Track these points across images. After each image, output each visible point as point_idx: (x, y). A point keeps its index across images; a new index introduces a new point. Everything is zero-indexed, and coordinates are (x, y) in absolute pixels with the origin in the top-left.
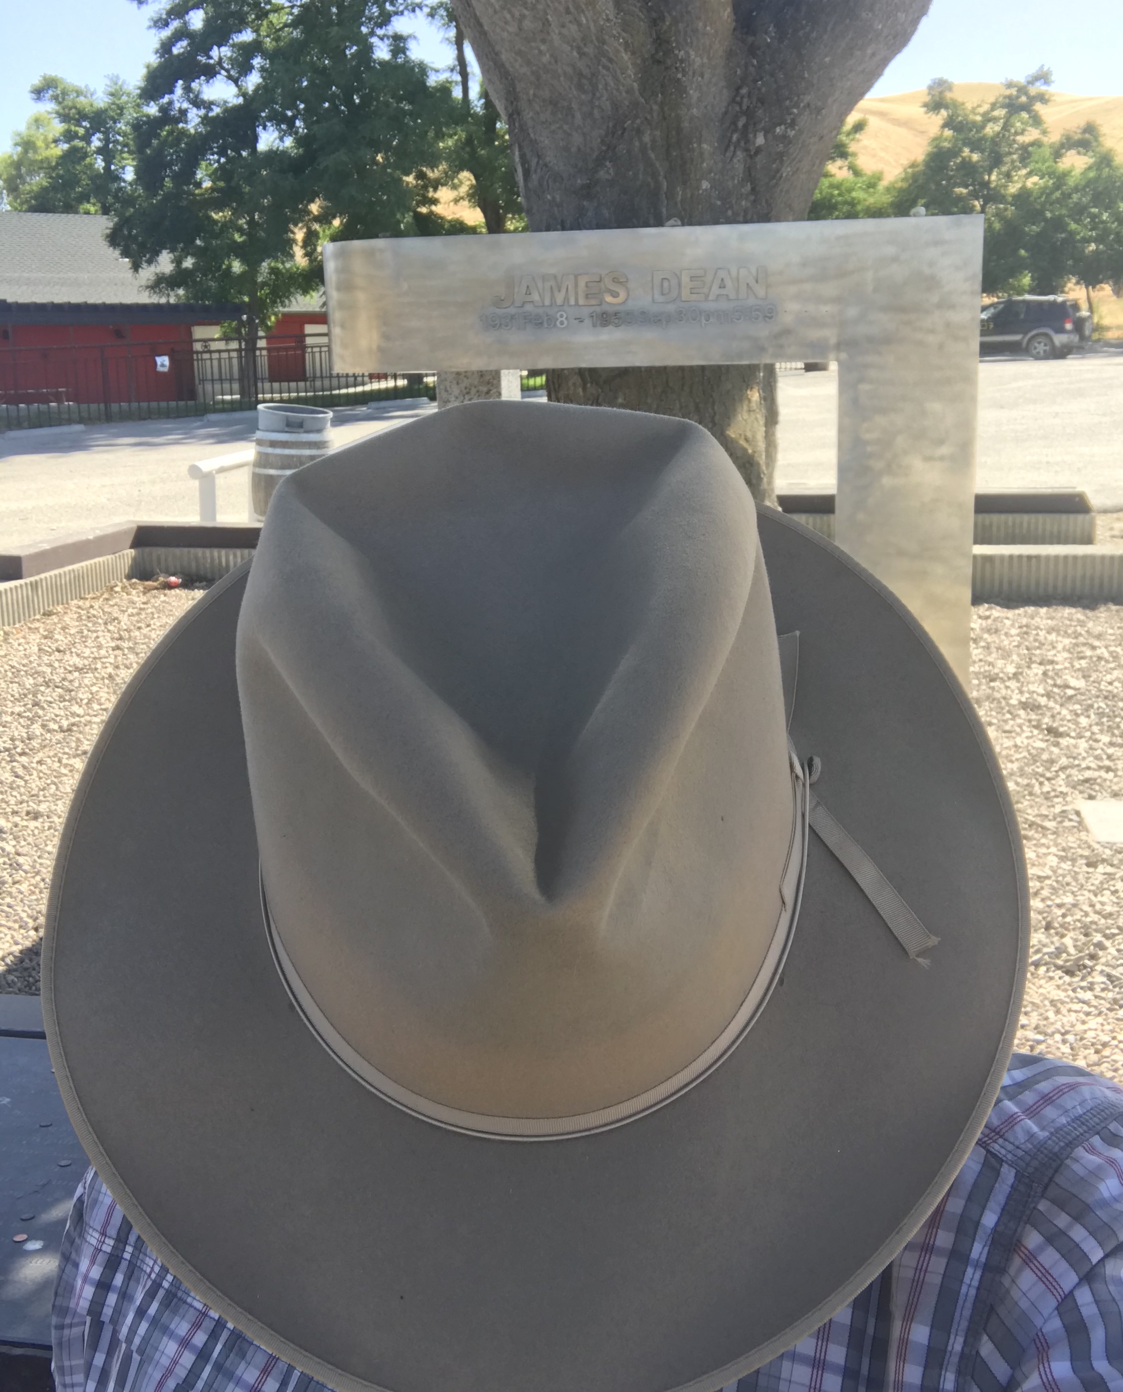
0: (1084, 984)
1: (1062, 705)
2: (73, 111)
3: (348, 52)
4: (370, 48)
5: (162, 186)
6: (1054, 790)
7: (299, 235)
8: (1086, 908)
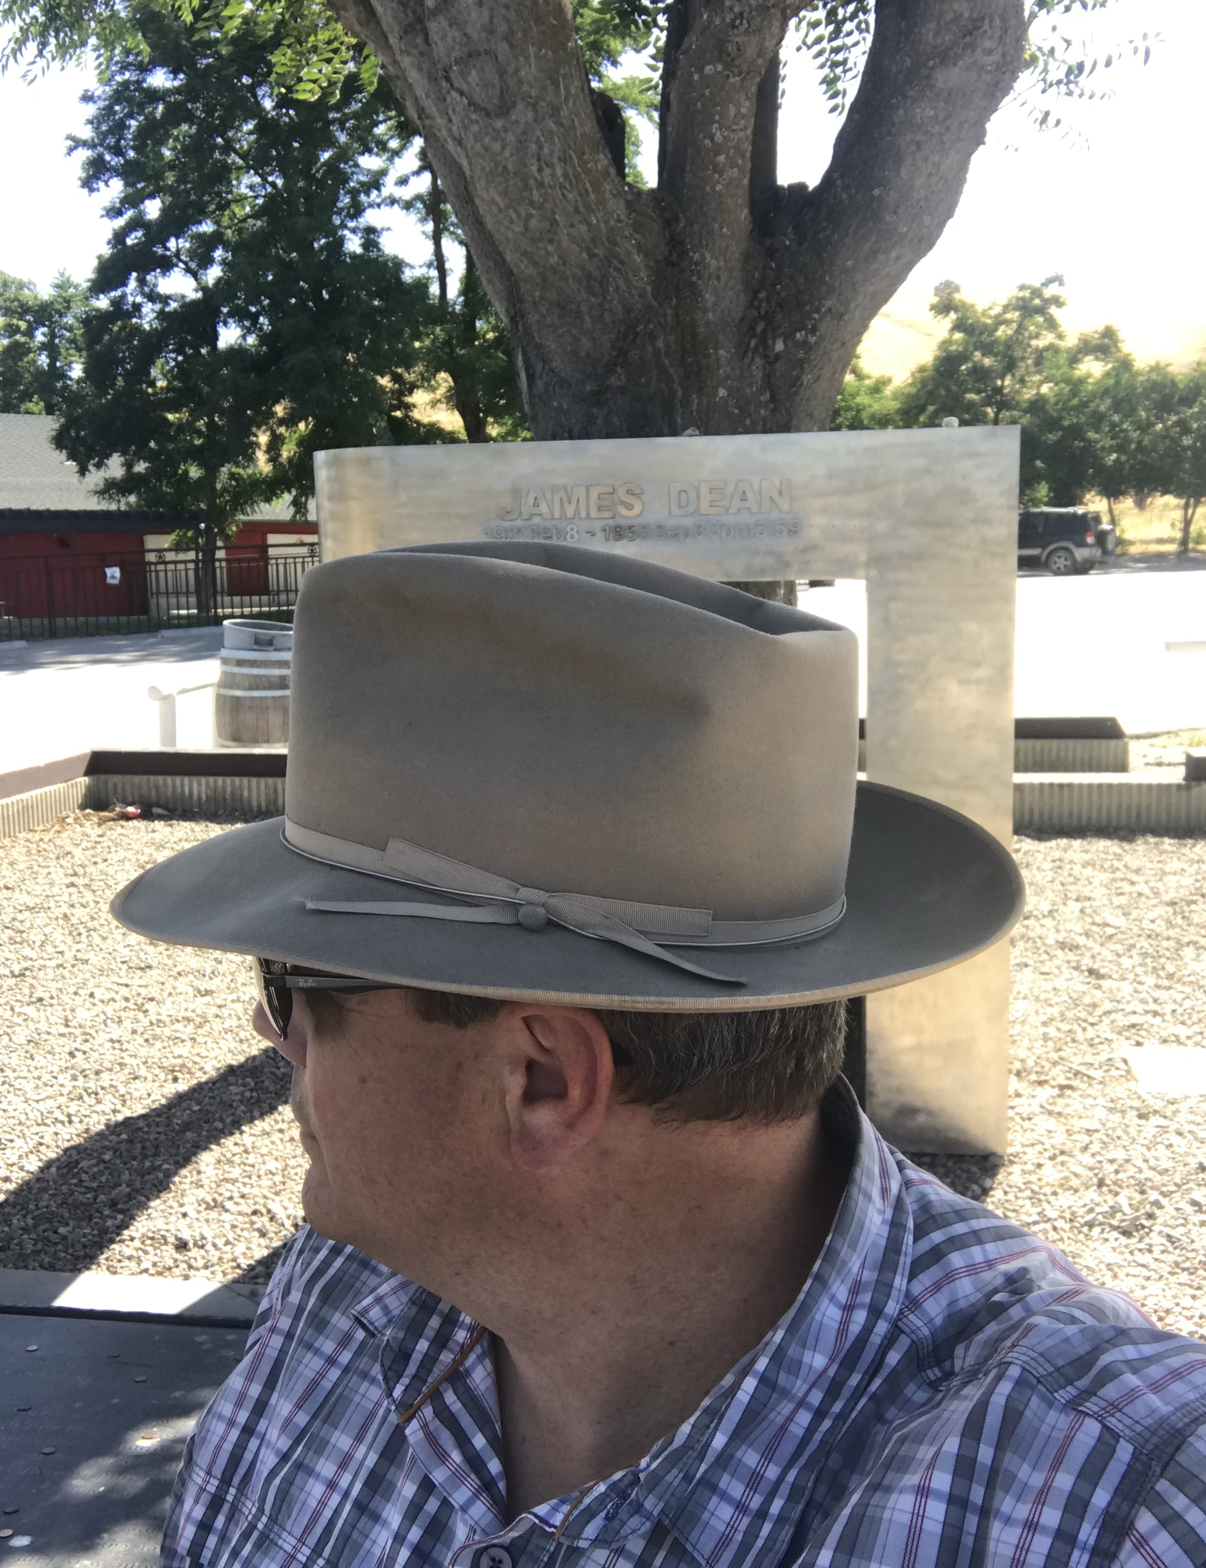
0: (1142, 1246)
1: (1102, 945)
2: (16, 303)
3: (316, 245)
4: (341, 241)
5: (113, 385)
6: (1098, 1037)
7: (263, 439)
8: (1139, 1163)
